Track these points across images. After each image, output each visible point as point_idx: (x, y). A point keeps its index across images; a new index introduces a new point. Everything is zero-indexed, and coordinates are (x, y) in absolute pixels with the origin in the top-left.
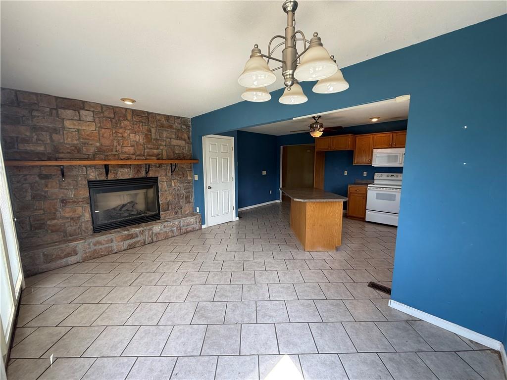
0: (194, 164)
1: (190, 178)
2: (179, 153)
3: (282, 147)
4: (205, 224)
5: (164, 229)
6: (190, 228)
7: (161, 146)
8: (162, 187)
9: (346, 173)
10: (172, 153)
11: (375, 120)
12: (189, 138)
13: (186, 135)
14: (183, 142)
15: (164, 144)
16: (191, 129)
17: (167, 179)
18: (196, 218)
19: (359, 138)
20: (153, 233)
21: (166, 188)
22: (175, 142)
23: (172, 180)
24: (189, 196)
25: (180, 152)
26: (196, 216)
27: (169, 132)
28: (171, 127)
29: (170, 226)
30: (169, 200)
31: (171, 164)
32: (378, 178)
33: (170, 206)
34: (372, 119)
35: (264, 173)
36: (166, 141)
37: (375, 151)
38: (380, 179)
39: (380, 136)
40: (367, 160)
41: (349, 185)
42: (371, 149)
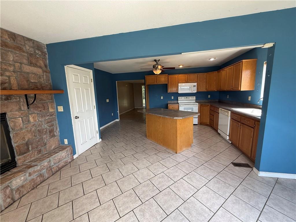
0: (55, 94)
1: (53, 110)
2: (35, 82)
3: (116, 82)
4: (76, 154)
5: (30, 178)
6: (62, 164)
7: (6, 71)
8: (15, 125)
9: (162, 98)
10: (25, 82)
11: (181, 67)
12: (46, 66)
13: (41, 62)
14: (40, 70)
15: (12, 69)
16: (47, 56)
17: (22, 114)
18: (67, 151)
19: (170, 76)
20: (12, 190)
21: (21, 125)
22: (27, 68)
23: (29, 114)
24: (53, 129)
25: (37, 81)
26: (66, 149)
27: (17, 55)
28: (20, 49)
29: (38, 171)
30: (29, 140)
31: (26, 95)
33: (30, 146)
34: (179, 66)
35: (108, 101)
36: (14, 66)
37: (179, 84)
38: (181, 100)
39: (181, 76)
40: (175, 89)
41: (168, 105)
42: (177, 83)
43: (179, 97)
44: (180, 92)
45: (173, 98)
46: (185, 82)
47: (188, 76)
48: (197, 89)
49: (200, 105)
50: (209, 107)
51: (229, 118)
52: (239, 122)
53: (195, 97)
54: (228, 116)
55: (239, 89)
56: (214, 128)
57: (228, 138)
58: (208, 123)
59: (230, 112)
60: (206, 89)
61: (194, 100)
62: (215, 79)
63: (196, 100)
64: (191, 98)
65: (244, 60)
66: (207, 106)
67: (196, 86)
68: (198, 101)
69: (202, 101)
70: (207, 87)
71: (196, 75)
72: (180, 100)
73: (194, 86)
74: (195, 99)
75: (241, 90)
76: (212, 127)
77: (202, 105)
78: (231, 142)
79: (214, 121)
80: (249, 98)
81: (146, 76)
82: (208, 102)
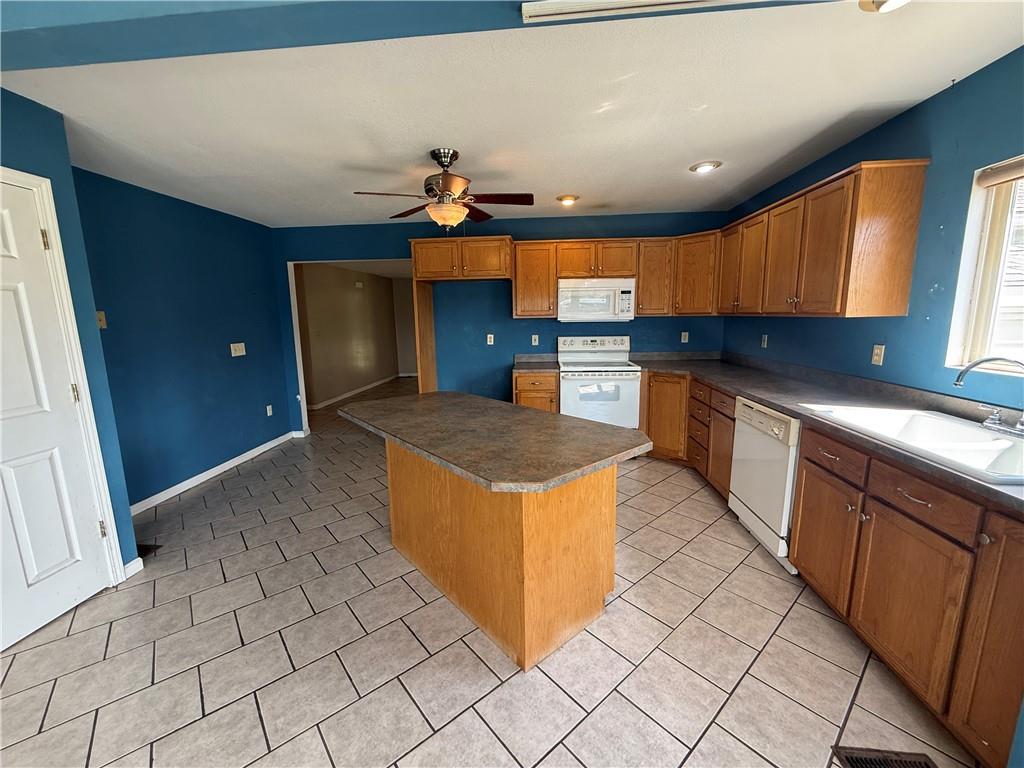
3: (290, 265)
9: (490, 340)
11: (568, 203)
19: (523, 247)
32: (566, 348)
34: (561, 199)
35: (237, 350)
37: (562, 283)
38: (570, 349)
39: (570, 249)
40: (546, 306)
41: (512, 373)
42: (552, 278)
43: (561, 340)
44: (564, 316)
45: (535, 340)
46: (586, 274)
47: (600, 246)
48: (637, 304)
49: (647, 375)
50: (685, 384)
51: (793, 452)
52: (860, 489)
53: (627, 339)
54: (785, 442)
55: (838, 311)
56: (708, 478)
57: (782, 550)
58: (681, 455)
59: (795, 424)
60: (674, 306)
61: (624, 351)
62: (711, 263)
63: (630, 352)
64: (609, 342)
65: (865, 165)
66: (676, 379)
67: (633, 293)
68: (639, 356)
69: (655, 356)
70: (679, 298)
71: (632, 244)
72: (564, 352)
73: (623, 292)
74: (627, 346)
75: (848, 315)
76: (695, 469)
77: (655, 375)
78: (794, 572)
79: (707, 450)
80: (876, 351)
81: (413, 241)
82: (681, 364)
